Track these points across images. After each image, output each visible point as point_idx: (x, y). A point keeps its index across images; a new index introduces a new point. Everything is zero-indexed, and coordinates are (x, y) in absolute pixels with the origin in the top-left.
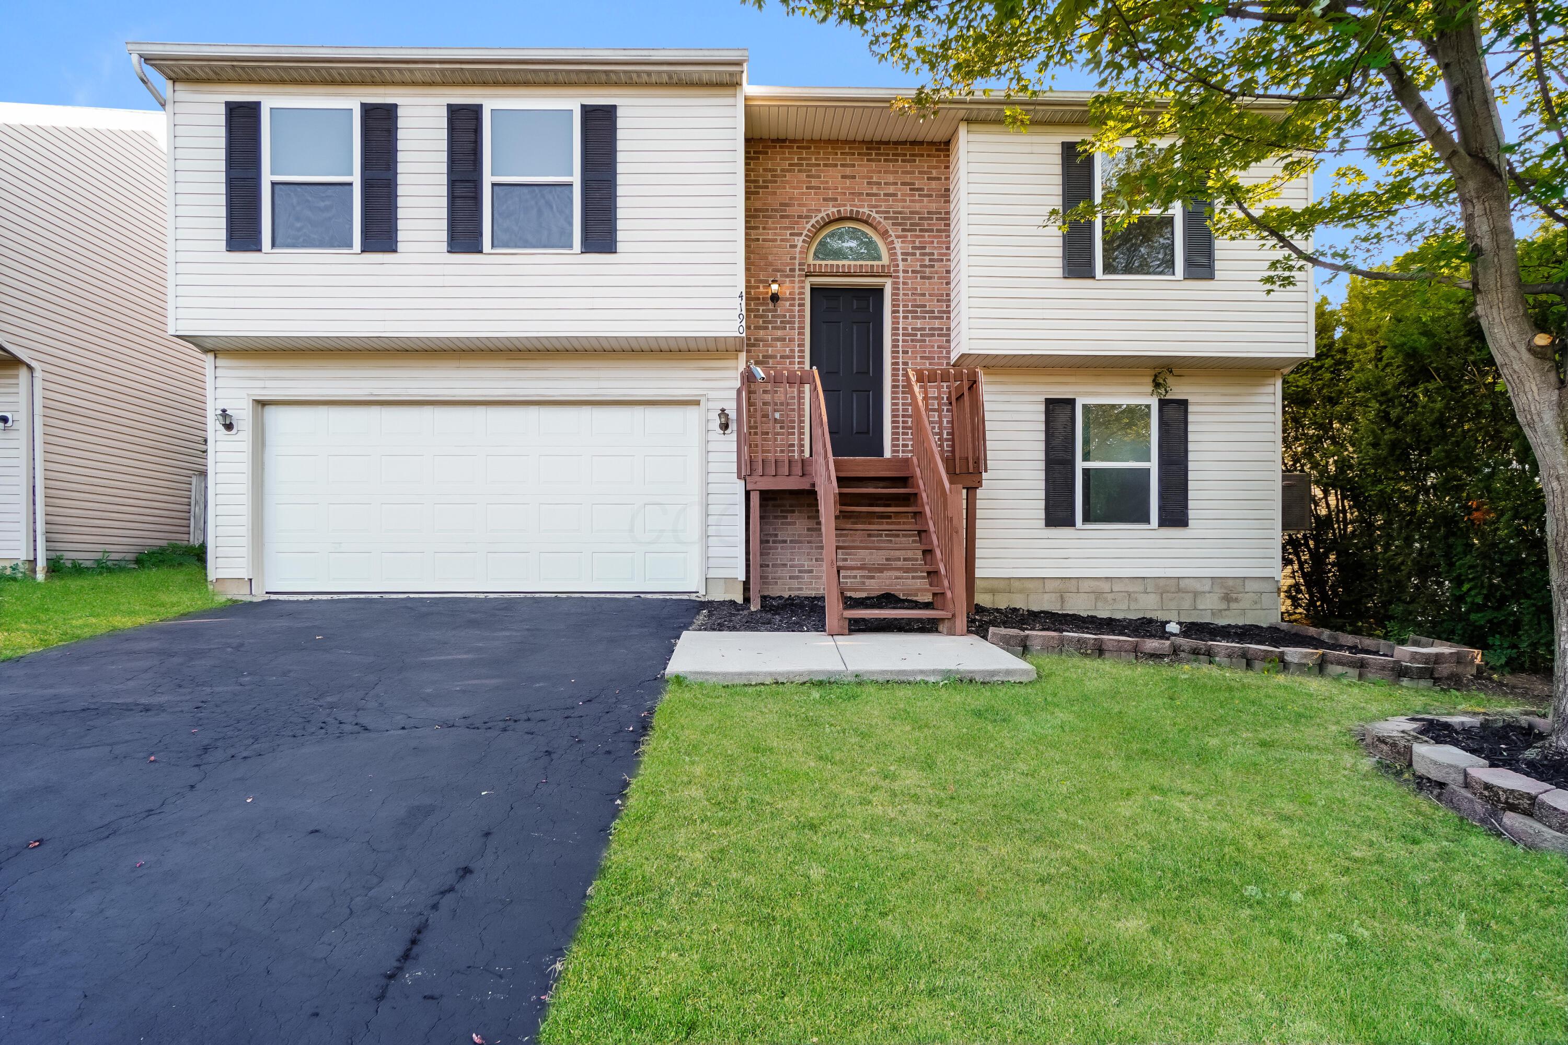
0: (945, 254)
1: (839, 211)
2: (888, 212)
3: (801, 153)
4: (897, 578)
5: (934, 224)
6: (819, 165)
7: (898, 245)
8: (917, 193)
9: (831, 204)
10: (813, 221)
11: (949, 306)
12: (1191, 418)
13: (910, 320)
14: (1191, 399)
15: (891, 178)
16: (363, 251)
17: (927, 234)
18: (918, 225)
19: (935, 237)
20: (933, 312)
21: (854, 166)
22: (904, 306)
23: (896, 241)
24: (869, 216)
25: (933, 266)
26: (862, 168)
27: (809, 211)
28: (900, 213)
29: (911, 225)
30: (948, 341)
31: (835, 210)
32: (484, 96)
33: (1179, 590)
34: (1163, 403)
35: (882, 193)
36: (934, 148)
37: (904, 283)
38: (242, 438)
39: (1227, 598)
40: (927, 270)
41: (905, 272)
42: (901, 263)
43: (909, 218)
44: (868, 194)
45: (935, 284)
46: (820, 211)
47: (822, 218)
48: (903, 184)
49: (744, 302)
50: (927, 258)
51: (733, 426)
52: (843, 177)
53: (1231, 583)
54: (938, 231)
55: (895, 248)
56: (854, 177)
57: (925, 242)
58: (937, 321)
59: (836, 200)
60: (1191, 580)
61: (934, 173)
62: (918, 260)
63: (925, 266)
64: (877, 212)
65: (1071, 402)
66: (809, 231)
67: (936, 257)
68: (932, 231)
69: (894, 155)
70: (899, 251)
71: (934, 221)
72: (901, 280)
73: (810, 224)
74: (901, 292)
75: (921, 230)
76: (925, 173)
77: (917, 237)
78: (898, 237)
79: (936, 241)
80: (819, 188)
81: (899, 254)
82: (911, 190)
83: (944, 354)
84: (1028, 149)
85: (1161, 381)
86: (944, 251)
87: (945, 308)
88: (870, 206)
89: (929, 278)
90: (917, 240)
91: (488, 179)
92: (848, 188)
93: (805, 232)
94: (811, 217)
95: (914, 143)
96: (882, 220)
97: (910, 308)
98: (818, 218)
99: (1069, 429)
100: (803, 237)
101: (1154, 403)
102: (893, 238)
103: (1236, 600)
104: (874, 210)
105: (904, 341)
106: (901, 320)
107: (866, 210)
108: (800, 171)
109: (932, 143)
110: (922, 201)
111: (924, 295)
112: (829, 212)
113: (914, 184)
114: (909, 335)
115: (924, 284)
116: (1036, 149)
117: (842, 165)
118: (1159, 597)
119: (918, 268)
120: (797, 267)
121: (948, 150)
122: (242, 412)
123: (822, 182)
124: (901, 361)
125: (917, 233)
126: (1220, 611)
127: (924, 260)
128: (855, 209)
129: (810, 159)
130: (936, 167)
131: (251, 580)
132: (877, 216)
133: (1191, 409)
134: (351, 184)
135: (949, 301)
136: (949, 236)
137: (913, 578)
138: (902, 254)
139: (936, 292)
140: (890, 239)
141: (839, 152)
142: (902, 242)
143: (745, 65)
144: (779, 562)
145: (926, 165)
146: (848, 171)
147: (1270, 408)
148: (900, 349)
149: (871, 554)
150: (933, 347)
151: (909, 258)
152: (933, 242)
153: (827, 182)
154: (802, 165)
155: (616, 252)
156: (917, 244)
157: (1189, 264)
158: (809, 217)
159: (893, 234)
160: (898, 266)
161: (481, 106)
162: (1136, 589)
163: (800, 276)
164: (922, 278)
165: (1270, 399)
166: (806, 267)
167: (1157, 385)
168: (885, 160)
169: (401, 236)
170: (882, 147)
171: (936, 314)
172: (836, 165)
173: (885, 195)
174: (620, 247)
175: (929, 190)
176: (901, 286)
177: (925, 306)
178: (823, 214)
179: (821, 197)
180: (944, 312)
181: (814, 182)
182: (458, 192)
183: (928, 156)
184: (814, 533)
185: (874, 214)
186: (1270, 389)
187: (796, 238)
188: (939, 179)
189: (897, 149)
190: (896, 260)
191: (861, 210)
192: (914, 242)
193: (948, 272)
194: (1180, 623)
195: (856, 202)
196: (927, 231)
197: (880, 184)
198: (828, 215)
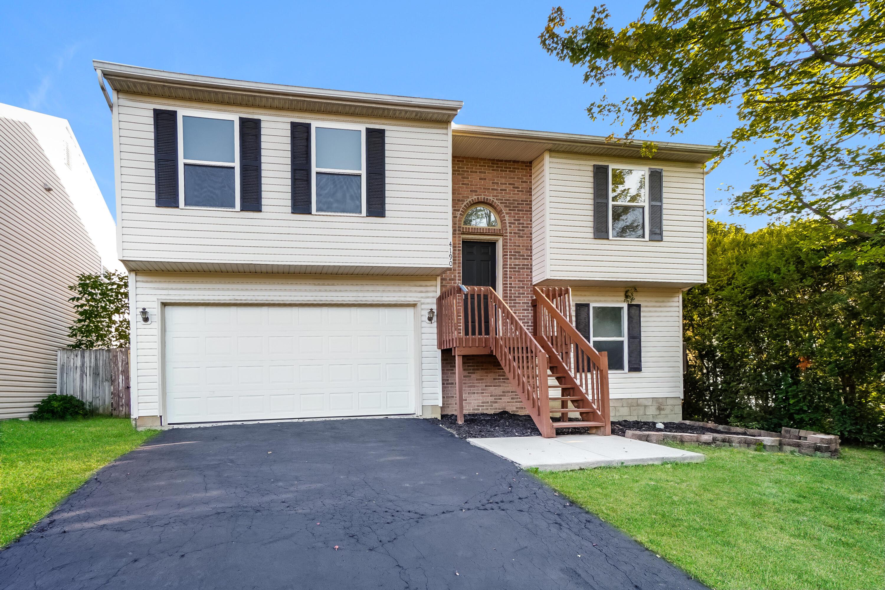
0: (530, 224)
1: (478, 198)
2: (502, 200)
3: (459, 164)
4: (508, 402)
5: (524, 207)
6: (468, 171)
7: (507, 218)
8: (516, 189)
9: (474, 194)
10: (465, 203)
11: (531, 253)
12: (642, 314)
13: (513, 260)
14: (642, 304)
15: (503, 181)
16: (242, 210)
17: (521, 212)
18: (516, 207)
19: (525, 214)
20: (524, 256)
21: (485, 173)
22: (510, 252)
23: (506, 216)
24: (493, 201)
25: (523, 230)
26: (489, 174)
27: (463, 197)
28: (508, 200)
29: (513, 207)
30: (531, 272)
31: (476, 197)
32: (311, 118)
33: (638, 405)
34: (630, 306)
35: (499, 189)
36: (524, 165)
37: (510, 240)
38: (155, 326)
39: (659, 409)
40: (521, 232)
41: (511, 233)
42: (508, 228)
43: (513, 204)
44: (492, 189)
45: (525, 240)
46: (468, 197)
47: (470, 201)
48: (510, 184)
49: (452, 248)
50: (521, 226)
51: (435, 319)
52: (480, 179)
53: (660, 400)
54: (526, 211)
55: (505, 220)
56: (485, 179)
57: (520, 217)
58: (526, 261)
59: (476, 191)
60: (643, 400)
61: (525, 179)
62: (516, 227)
63: (520, 230)
64: (497, 199)
65: (588, 305)
66: (463, 208)
67: (525, 225)
68: (523, 211)
69: (505, 168)
70: (507, 222)
71: (524, 206)
72: (508, 238)
73: (464, 205)
74: (508, 244)
75: (518, 210)
76: (520, 178)
77: (516, 214)
78: (507, 213)
79: (525, 216)
80: (468, 184)
81: (507, 223)
82: (513, 187)
83: (529, 279)
84: (578, 168)
85: (630, 295)
86: (529, 222)
87: (529, 254)
88: (493, 196)
89: (522, 237)
90: (516, 216)
91: (314, 169)
92: (482, 185)
93: (461, 209)
94: (464, 201)
95: (515, 162)
96: (499, 204)
97: (513, 253)
98: (468, 201)
99: (587, 320)
100: (460, 212)
101: (625, 306)
102: (505, 214)
103: (663, 409)
104: (495, 198)
105: (510, 271)
106: (508, 260)
107: (491, 198)
108: (458, 174)
109: (523, 162)
110: (518, 194)
111: (519, 246)
112: (473, 198)
113: (514, 184)
114: (512, 268)
115: (519, 240)
116: (582, 168)
117: (480, 172)
118: (629, 408)
119: (517, 231)
120: (457, 229)
121: (531, 166)
122: (154, 310)
123: (470, 181)
124: (508, 282)
125: (516, 212)
126: (656, 415)
127: (519, 227)
128: (486, 197)
129: (464, 168)
130: (526, 176)
131: (161, 416)
132: (497, 201)
133: (642, 309)
134: (233, 168)
135: (531, 249)
136: (531, 214)
137: (516, 402)
138: (509, 223)
139: (525, 245)
140: (503, 215)
141: (478, 164)
142: (509, 217)
143: (459, 110)
144: (450, 395)
145: (520, 174)
146: (482, 175)
147: (677, 309)
148: (508, 276)
149: (496, 389)
150: (524, 275)
151: (512, 225)
152: (524, 217)
153: (472, 181)
154: (459, 171)
155: (385, 217)
156: (516, 218)
157: (652, 233)
158: (463, 201)
159: (504, 212)
160: (507, 229)
161: (310, 124)
162: (618, 405)
163: (458, 234)
164: (519, 237)
165: (677, 304)
166: (461, 229)
167: (627, 297)
168: (501, 171)
169: (264, 202)
170: (499, 163)
171: (525, 257)
172: (476, 172)
173: (501, 190)
174: (387, 213)
175: (522, 188)
176: (508, 241)
177: (520, 252)
178: (470, 199)
179: (469, 190)
180: (529, 256)
181: (466, 181)
182: (297, 177)
183: (522, 169)
184: (467, 379)
185: (495, 201)
186: (676, 299)
187: (457, 212)
188: (527, 182)
189: (506, 164)
190: (506, 226)
191: (489, 198)
192: (515, 217)
193: (531, 234)
194: (664, 423)
195: (486, 193)
196: (521, 211)
197: (498, 183)
198: (472, 200)
